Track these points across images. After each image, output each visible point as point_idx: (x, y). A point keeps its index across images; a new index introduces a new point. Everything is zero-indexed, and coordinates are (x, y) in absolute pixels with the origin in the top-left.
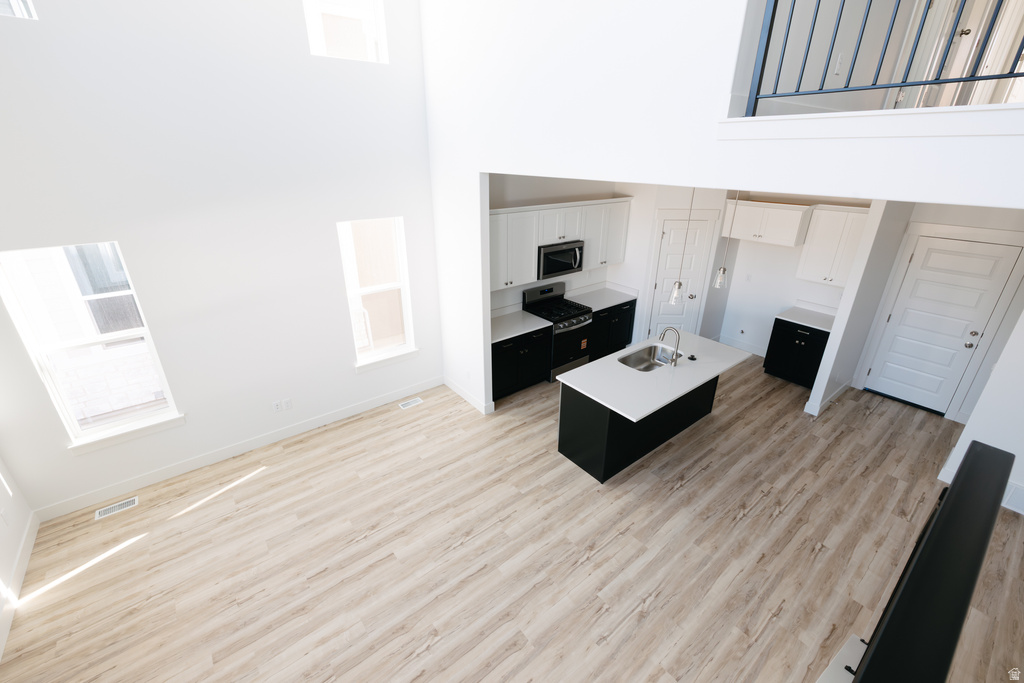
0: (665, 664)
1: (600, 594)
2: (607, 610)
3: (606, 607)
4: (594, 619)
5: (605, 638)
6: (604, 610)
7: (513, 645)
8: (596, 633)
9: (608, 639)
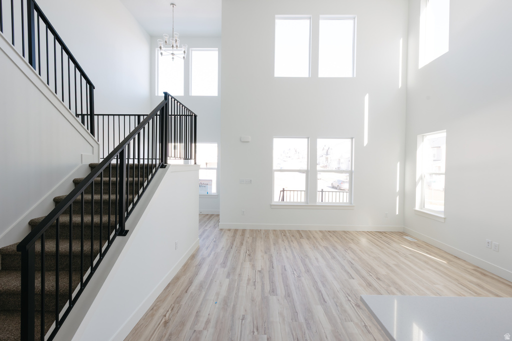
0: (205, 332)
1: (265, 337)
2: (254, 332)
3: (256, 333)
4: (255, 323)
5: (243, 319)
6: (255, 331)
7: (273, 291)
8: (249, 318)
9: (241, 321)
